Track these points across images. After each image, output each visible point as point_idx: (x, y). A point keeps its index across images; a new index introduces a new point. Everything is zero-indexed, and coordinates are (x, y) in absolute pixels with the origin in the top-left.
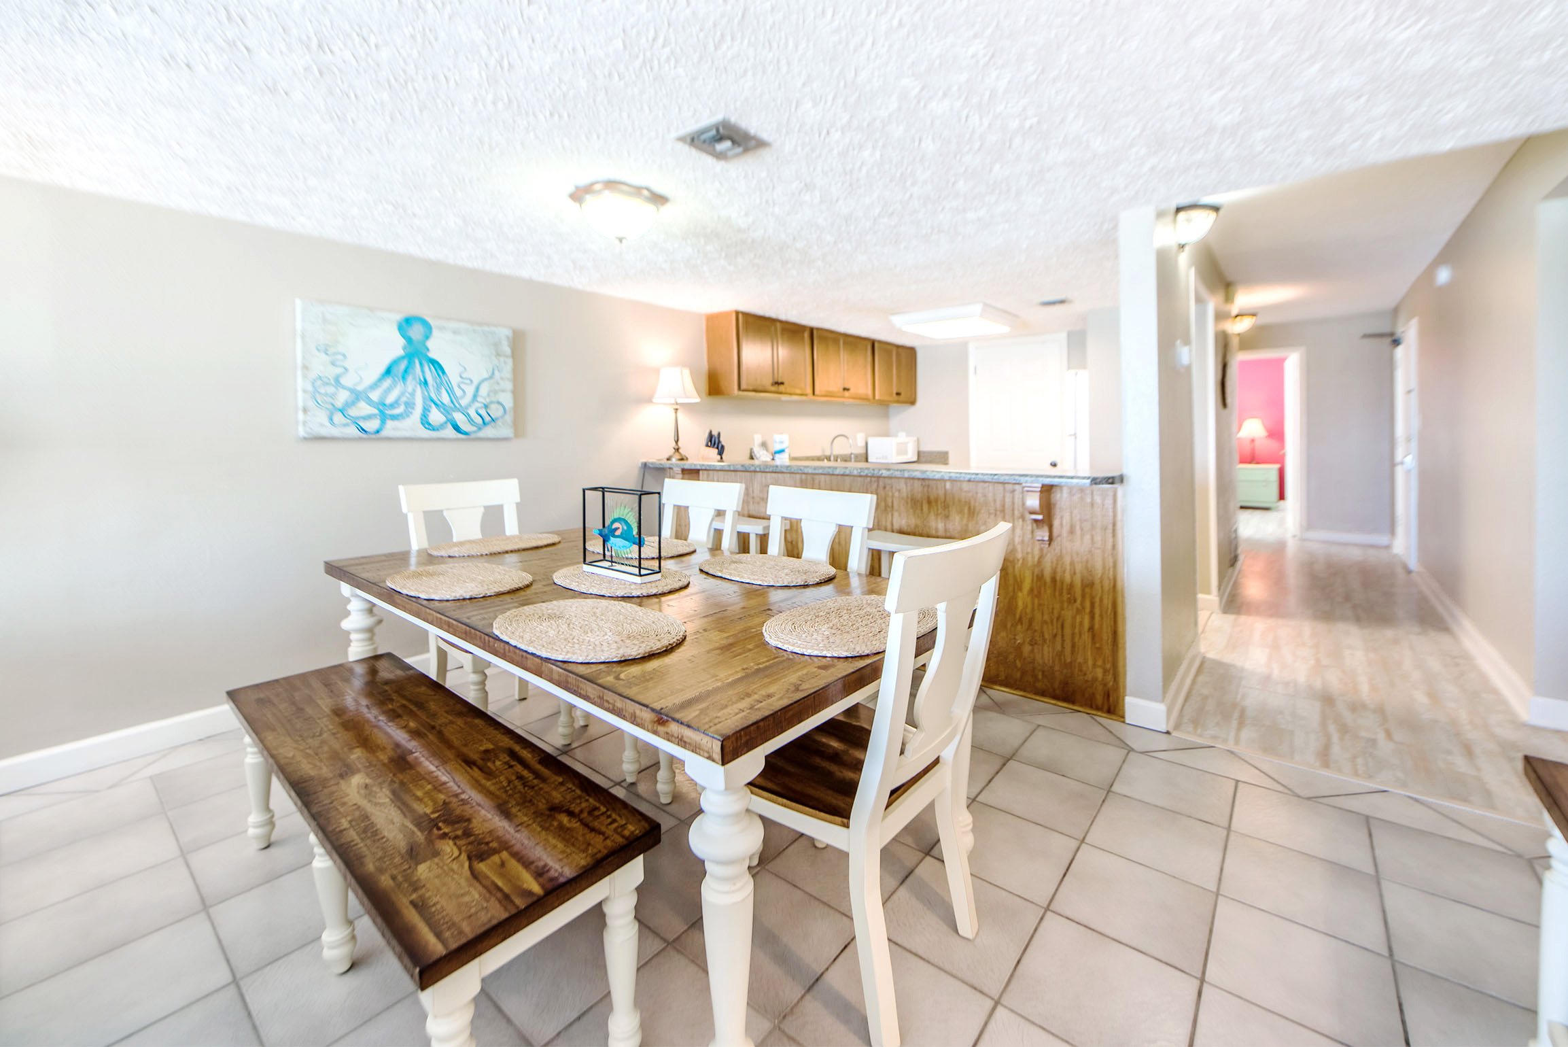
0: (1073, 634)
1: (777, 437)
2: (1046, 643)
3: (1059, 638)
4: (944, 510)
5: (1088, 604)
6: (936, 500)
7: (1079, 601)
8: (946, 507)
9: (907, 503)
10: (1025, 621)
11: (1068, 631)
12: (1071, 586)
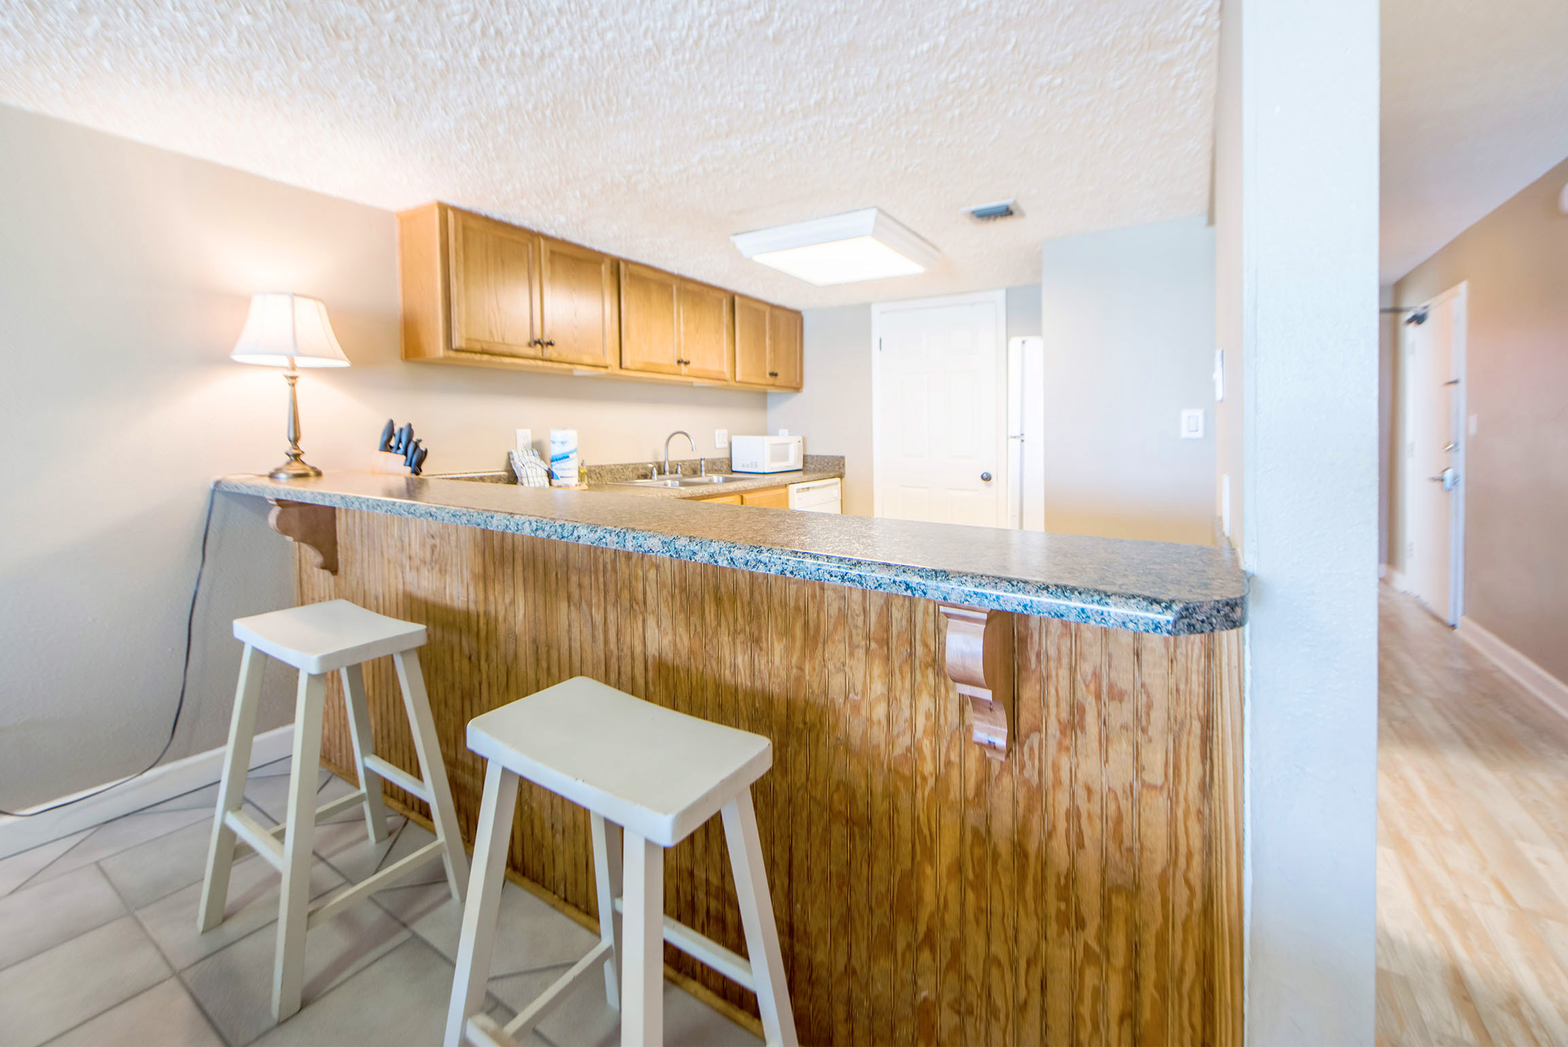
0: (1075, 1018)
1: (557, 435)
2: (997, 1019)
3: (1034, 1013)
4: (750, 622)
5: (1119, 943)
6: (734, 595)
7: (1093, 924)
8: (754, 615)
9: (673, 596)
10: (944, 945)
11: (1059, 1003)
12: (1071, 879)
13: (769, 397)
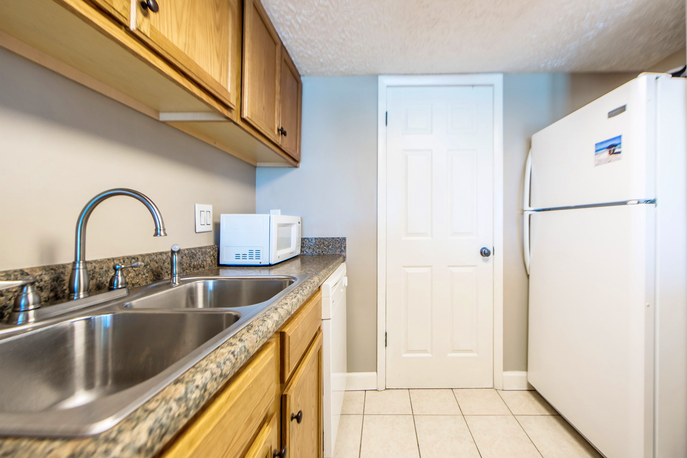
13: (257, 169)
